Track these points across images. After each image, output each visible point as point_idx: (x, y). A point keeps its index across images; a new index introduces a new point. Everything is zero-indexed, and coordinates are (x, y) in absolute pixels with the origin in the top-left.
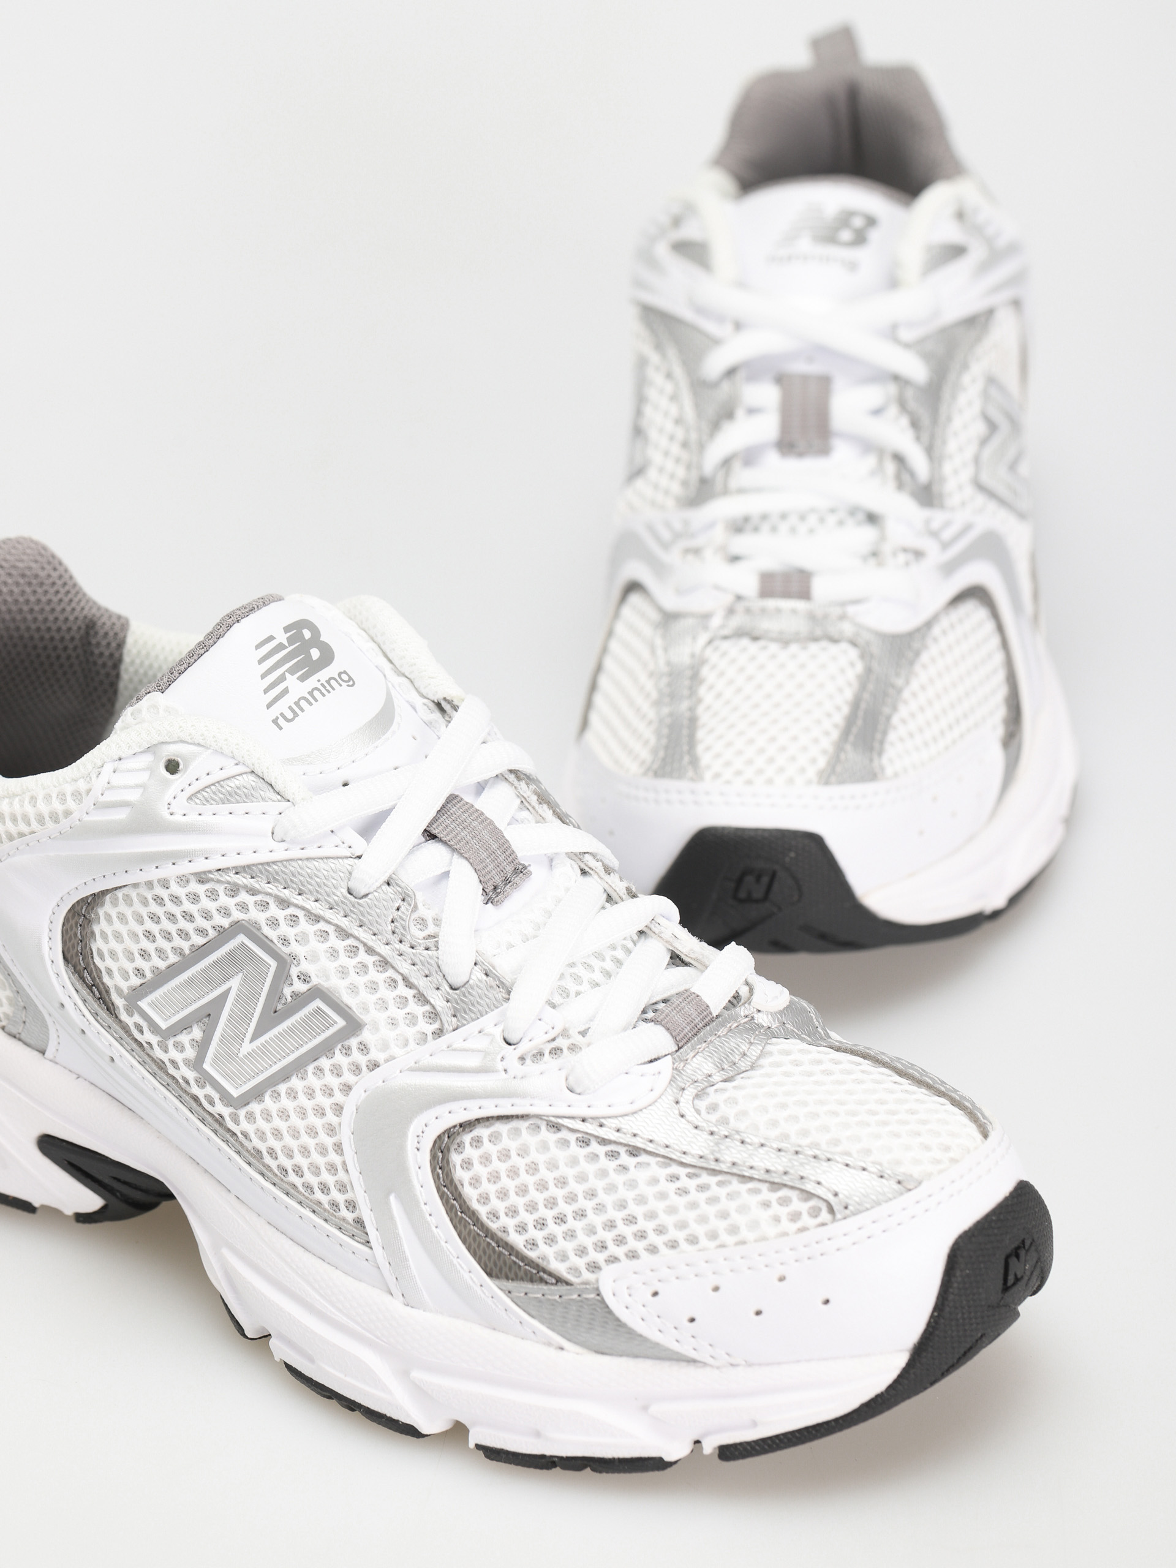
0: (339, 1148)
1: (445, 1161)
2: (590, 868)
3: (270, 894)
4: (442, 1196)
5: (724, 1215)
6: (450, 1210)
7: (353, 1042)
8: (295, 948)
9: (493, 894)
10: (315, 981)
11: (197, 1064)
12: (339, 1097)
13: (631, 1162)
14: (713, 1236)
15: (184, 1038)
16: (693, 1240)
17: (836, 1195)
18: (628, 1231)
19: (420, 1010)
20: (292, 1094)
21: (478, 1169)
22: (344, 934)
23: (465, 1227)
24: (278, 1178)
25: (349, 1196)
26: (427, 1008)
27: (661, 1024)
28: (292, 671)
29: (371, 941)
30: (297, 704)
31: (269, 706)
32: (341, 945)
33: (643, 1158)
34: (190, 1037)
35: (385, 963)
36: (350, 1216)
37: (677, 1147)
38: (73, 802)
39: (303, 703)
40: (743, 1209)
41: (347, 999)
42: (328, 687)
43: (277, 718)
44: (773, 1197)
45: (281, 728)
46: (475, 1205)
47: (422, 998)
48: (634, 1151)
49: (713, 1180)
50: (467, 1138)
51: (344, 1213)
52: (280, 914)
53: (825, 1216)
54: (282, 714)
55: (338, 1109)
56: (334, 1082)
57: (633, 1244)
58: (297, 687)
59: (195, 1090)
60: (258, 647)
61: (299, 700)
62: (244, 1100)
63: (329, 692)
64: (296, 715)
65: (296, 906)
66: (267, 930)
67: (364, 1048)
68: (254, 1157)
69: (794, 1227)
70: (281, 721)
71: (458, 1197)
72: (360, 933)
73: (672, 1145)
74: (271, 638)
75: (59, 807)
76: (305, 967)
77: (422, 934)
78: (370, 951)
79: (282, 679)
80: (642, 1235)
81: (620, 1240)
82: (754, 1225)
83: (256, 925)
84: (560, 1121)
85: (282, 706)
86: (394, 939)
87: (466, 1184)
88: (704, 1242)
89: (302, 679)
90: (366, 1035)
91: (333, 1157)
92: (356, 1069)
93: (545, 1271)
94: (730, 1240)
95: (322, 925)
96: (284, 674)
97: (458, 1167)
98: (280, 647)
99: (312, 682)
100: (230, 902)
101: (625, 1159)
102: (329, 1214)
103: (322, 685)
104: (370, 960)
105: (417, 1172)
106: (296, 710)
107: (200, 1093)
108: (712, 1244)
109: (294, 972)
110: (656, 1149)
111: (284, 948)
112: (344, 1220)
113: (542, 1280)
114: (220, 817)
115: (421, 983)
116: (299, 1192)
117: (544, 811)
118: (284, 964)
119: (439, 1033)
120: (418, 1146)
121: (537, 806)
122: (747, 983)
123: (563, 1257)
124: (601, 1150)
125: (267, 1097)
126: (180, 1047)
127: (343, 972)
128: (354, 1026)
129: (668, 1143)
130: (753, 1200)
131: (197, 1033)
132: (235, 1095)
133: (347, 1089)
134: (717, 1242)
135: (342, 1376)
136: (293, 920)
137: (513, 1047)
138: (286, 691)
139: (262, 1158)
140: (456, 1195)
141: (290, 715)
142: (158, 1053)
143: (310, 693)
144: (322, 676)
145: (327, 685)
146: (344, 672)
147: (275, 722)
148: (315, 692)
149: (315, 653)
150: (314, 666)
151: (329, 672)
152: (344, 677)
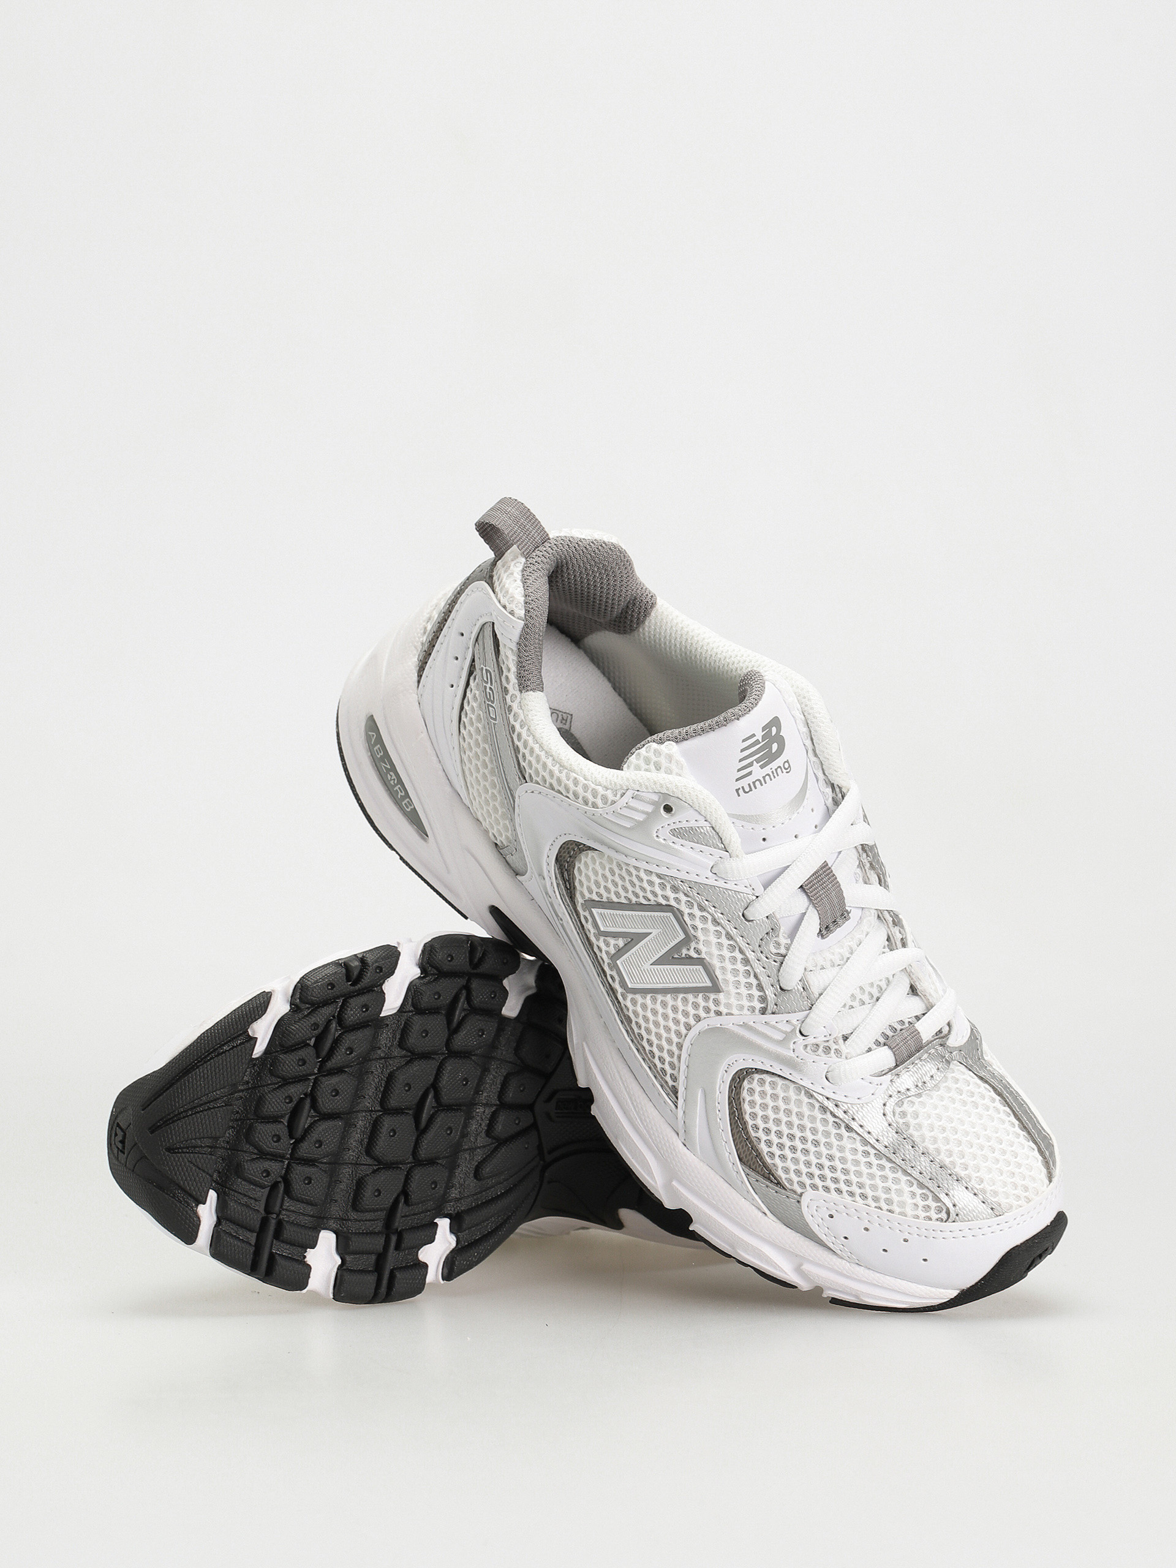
0: (680, 1046)
1: (740, 1084)
2: (885, 919)
3: (696, 901)
4: (730, 1103)
5: (888, 1190)
6: (732, 1113)
7: (712, 996)
8: (700, 934)
9: (825, 930)
10: (703, 956)
11: (615, 957)
12: (692, 1021)
13: (845, 1134)
14: (876, 1199)
15: (612, 941)
16: (864, 1196)
17: (954, 1205)
18: (828, 1174)
19: (756, 993)
20: (664, 1004)
21: (757, 1098)
22: (729, 937)
23: (737, 1128)
24: (637, 1039)
25: (675, 1072)
26: (761, 994)
27: (892, 1049)
28: (758, 761)
29: (743, 945)
30: (754, 783)
31: (737, 780)
32: (726, 942)
33: (853, 1135)
34: (616, 942)
35: (746, 961)
36: (671, 1083)
37: (875, 1136)
38: (600, 800)
39: (757, 783)
40: (899, 1192)
41: (718, 973)
42: (775, 775)
43: (739, 789)
44: (919, 1191)
45: (739, 796)
46: (747, 1117)
47: (760, 987)
48: (849, 1128)
49: (888, 1165)
50: (757, 1077)
51: (668, 1078)
52: (698, 913)
53: (944, 1216)
54: (743, 787)
55: (688, 1027)
56: (692, 1011)
57: (829, 1183)
58: (757, 772)
59: (606, 968)
60: (744, 741)
61: (756, 781)
62: (635, 991)
63: (775, 777)
64: (751, 790)
65: (708, 912)
66: (686, 918)
67: (717, 1002)
68: (627, 1020)
69: (924, 1214)
70: (741, 791)
71: (740, 1109)
72: (739, 939)
73: (873, 1133)
74: (754, 735)
75: (591, 798)
76: (701, 947)
77: (774, 951)
78: (741, 952)
79: (751, 765)
80: (836, 1180)
81: (822, 1178)
82: (902, 1204)
83: (682, 913)
84: (814, 1093)
85: (744, 783)
86: (758, 950)
87: (747, 1102)
88: (870, 1201)
89: (762, 767)
90: (721, 996)
91: (674, 1048)
92: (707, 1010)
93: (773, 1175)
94: (885, 1207)
95: (719, 928)
96: (752, 762)
97: (745, 1091)
98: (757, 742)
99: (767, 770)
100: (672, 895)
101: (843, 1131)
102: (660, 1074)
103: (772, 772)
104: (739, 956)
105: (721, 1085)
106: (752, 787)
107: (608, 972)
108: (873, 1204)
109: (693, 945)
110: (863, 1133)
111: (692, 931)
112: (667, 1082)
113: (769, 1179)
114: (685, 848)
115: (764, 980)
116: (646, 1053)
117: (870, 874)
118: (688, 939)
119: (763, 1011)
120: (727, 1069)
121: (867, 870)
122: (949, 1024)
123: (786, 1170)
124: (831, 1119)
125: (649, 997)
126: (607, 944)
127: (722, 958)
128: (716, 988)
129: (870, 1131)
130: (907, 1189)
131: (621, 943)
132: (630, 986)
133: (698, 1019)
134: (876, 1205)
135: (631, 1158)
136: (704, 919)
137: (804, 1038)
138: (750, 773)
139: (631, 1023)
140: (738, 1108)
141: (747, 789)
142: (593, 939)
143: (764, 777)
144: (774, 765)
145: (775, 772)
146: (787, 761)
147: (737, 790)
148: (767, 778)
149: (775, 747)
150: (771, 757)
151: (779, 762)
152: (787, 765)
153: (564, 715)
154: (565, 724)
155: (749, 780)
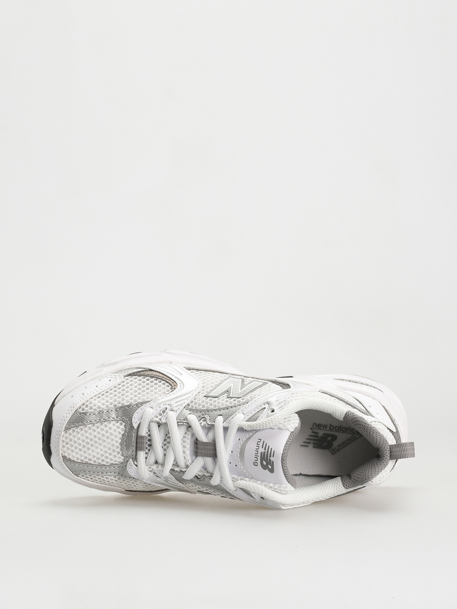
9: (197, 441)
28: (264, 453)
30: (259, 447)
42: (256, 457)
43: (261, 441)
45: (259, 439)
54: (260, 442)
58: (261, 450)
63: (255, 456)
70: (259, 441)
74: (273, 456)
79: (265, 449)
85: (261, 444)
89: (262, 453)
96: (265, 451)
98: (270, 456)
99: (259, 454)
103: (257, 456)
106: (258, 445)
138: (262, 447)
141: (258, 443)
143: (258, 451)
144: (259, 458)
145: (257, 457)
146: (257, 465)
147: (261, 440)
148: (257, 453)
149: (265, 463)
150: (262, 459)
151: (259, 462)
152: (256, 464)
153: (335, 452)
154: (332, 450)
155: (261, 446)
